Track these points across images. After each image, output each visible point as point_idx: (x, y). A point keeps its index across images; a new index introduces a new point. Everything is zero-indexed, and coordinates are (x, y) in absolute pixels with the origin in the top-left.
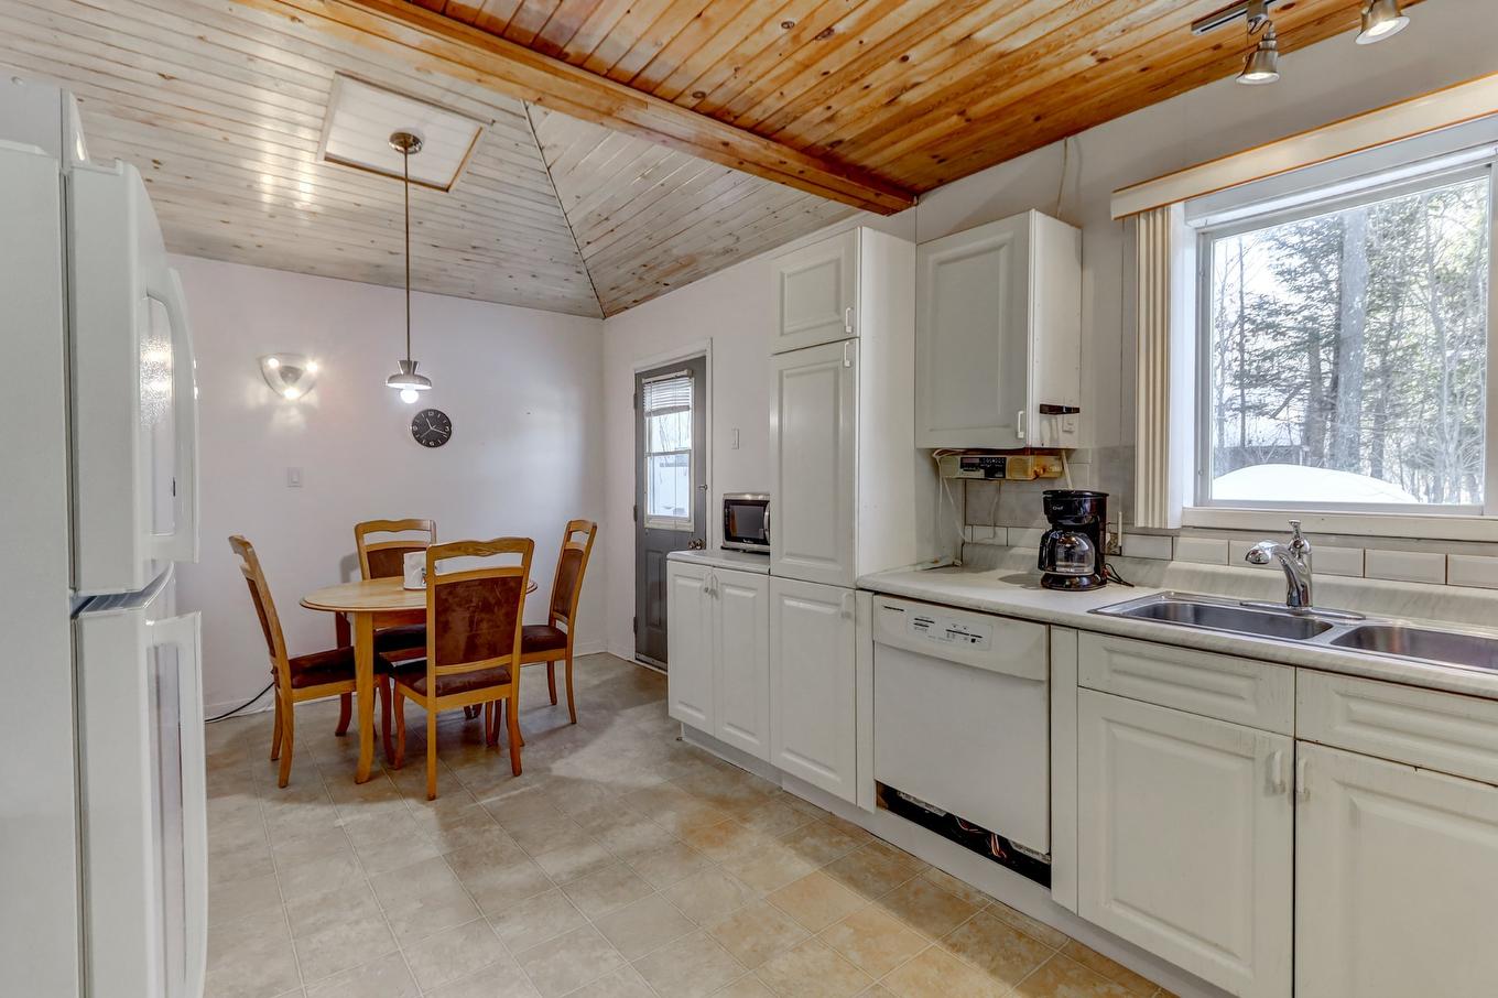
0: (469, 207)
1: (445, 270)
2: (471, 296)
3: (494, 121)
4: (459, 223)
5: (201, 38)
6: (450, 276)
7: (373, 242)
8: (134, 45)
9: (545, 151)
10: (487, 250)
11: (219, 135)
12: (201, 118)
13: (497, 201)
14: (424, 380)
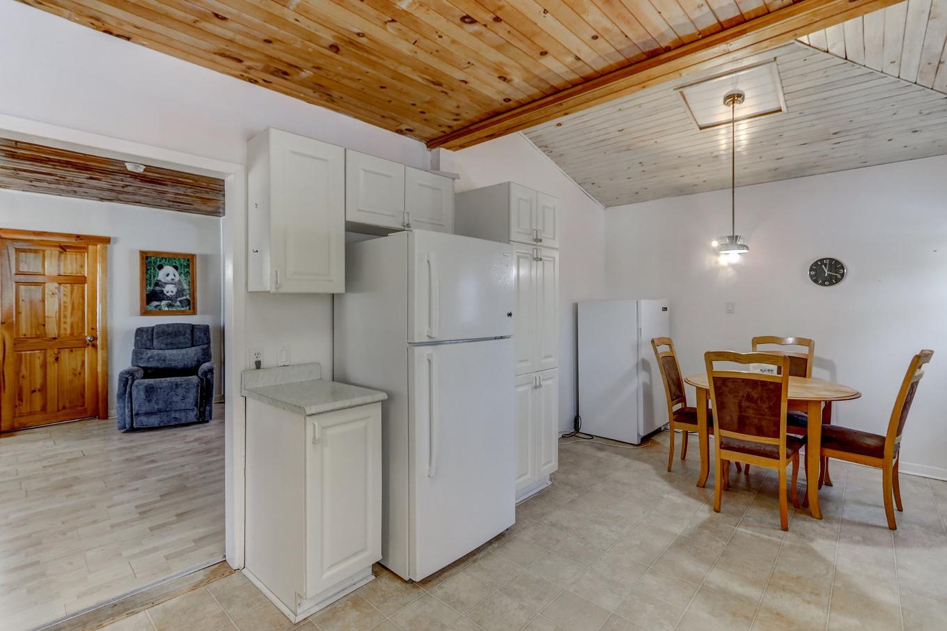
0: (807, 112)
1: (826, 155)
2: (865, 164)
3: (775, 58)
4: (809, 124)
5: (620, 110)
6: (833, 158)
7: (761, 157)
8: (604, 125)
9: (830, 51)
10: (848, 131)
11: (653, 142)
12: (642, 139)
13: (825, 99)
14: (743, 247)
